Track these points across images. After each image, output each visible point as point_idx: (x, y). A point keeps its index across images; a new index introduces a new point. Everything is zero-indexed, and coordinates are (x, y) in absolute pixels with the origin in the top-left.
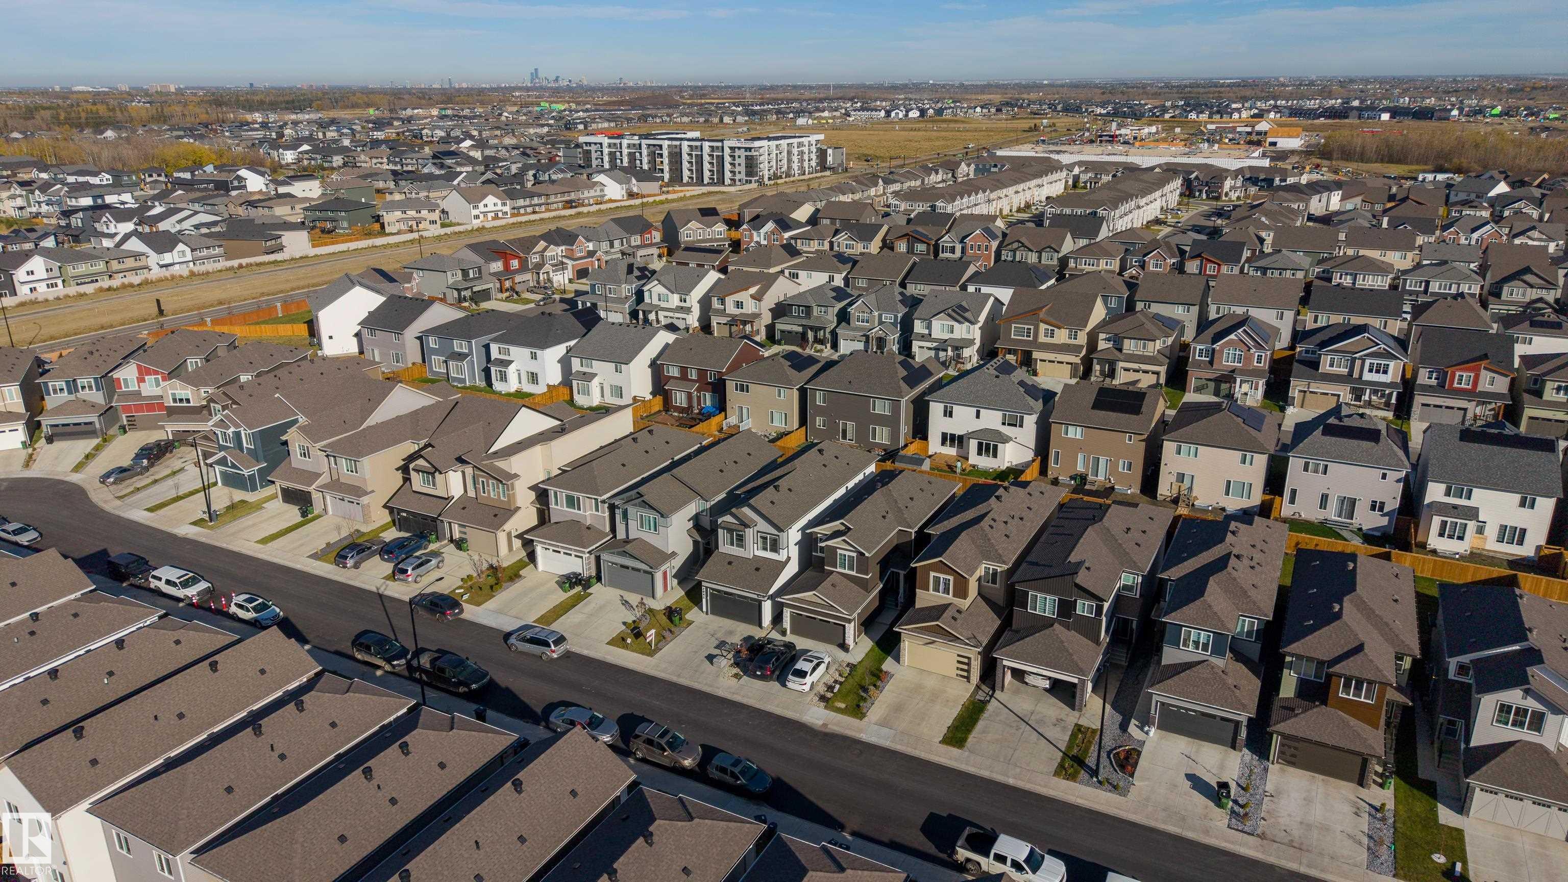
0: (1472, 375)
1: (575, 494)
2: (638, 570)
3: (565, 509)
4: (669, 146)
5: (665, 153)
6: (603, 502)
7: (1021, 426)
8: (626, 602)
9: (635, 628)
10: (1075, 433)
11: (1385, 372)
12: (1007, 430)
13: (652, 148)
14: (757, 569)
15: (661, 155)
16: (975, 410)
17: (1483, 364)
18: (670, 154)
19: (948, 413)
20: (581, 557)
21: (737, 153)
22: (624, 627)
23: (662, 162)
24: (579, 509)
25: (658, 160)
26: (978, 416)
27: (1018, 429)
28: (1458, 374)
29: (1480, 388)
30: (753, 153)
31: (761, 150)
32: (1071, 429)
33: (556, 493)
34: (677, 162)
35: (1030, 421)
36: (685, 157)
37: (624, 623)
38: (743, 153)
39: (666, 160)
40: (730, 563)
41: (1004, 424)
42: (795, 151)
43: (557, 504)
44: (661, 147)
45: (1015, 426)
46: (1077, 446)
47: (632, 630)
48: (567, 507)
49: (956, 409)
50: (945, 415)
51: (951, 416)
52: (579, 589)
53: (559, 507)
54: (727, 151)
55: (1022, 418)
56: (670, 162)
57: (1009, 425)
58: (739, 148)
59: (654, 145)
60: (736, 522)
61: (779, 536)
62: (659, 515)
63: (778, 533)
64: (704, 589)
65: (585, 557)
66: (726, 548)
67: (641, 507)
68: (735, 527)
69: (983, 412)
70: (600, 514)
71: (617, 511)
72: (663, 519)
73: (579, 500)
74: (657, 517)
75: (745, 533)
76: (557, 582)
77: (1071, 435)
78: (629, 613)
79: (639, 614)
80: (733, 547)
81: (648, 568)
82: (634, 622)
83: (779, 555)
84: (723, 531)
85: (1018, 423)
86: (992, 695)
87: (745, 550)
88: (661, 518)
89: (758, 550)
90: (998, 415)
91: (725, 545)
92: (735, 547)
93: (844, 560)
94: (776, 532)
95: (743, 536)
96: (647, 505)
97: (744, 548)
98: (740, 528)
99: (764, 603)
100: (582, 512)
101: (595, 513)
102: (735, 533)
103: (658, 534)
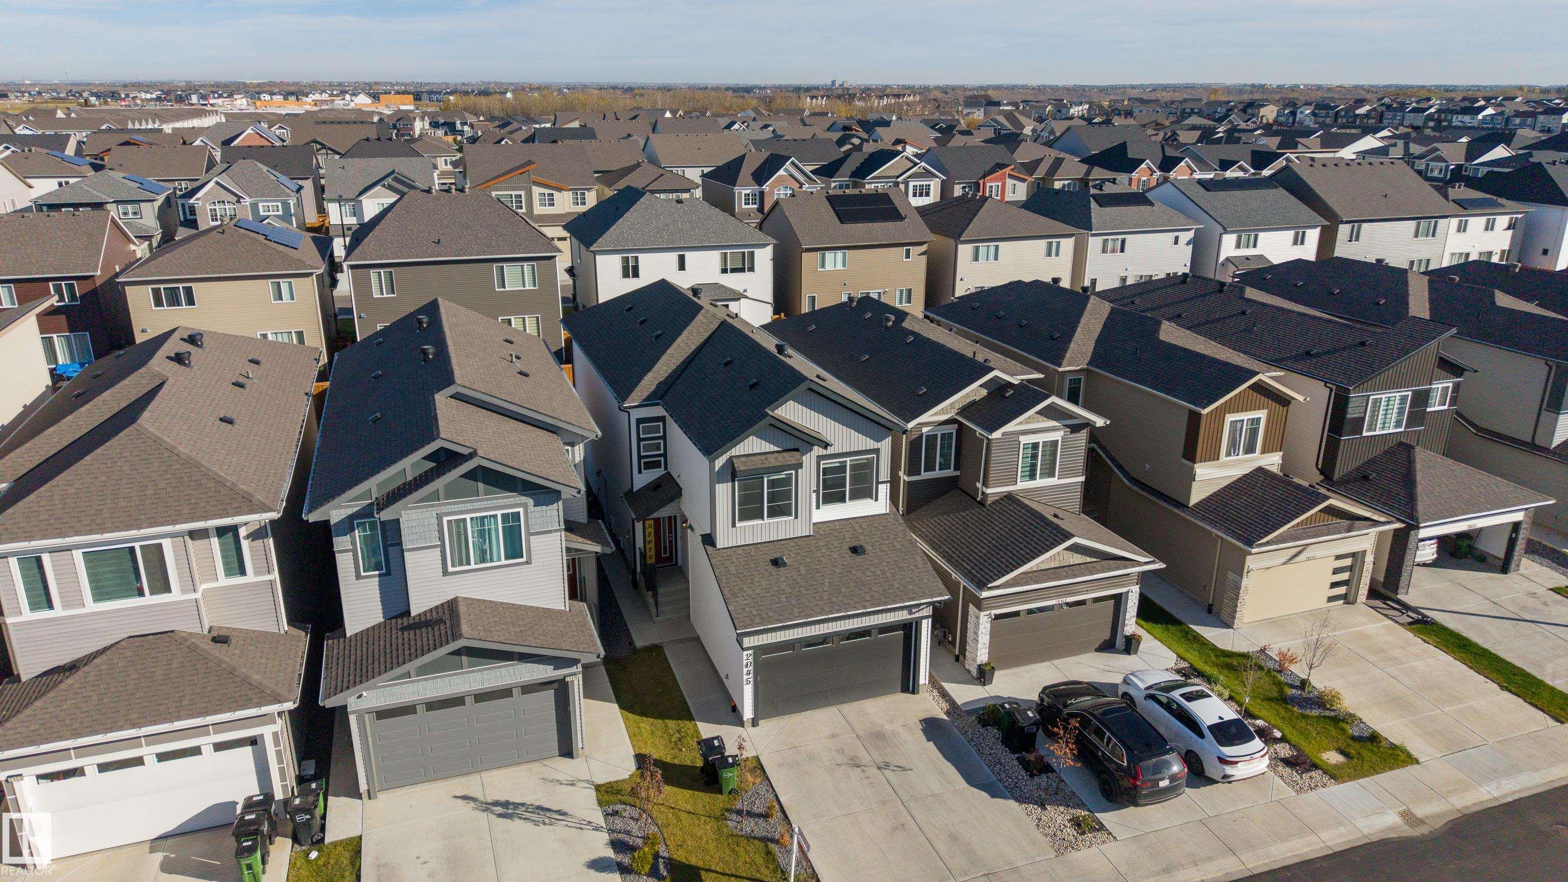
0: (1000, 184)
1: (142, 536)
2: (506, 693)
3: (91, 606)
6: (256, 535)
7: (752, 269)
10: (834, 261)
11: (928, 194)
12: (733, 281)
14: (858, 550)
16: (673, 257)
17: (1007, 170)
19: (631, 271)
20: (253, 741)
26: (682, 265)
27: (747, 275)
28: (988, 185)
29: (1007, 199)
32: (829, 256)
33: (32, 564)
35: (764, 257)
37: (600, 866)
40: (777, 562)
41: (724, 271)
43: (41, 601)
45: (742, 270)
47: (651, 874)
48: (100, 594)
49: (644, 260)
50: (626, 274)
51: (636, 274)
53: (58, 612)
55: (752, 254)
57: (734, 270)
60: (772, 446)
61: (877, 451)
62: (530, 502)
63: (876, 445)
64: (745, 658)
65: (266, 732)
66: (739, 530)
67: (452, 493)
68: (772, 461)
69: (689, 256)
70: (251, 577)
71: (341, 543)
72: (544, 507)
73: (155, 554)
74: (521, 510)
75: (793, 472)
76: (167, 867)
77: (829, 266)
78: (560, 830)
79: (598, 818)
80: (762, 522)
81: (545, 672)
82: (617, 845)
83: (876, 500)
84: (730, 484)
85: (746, 265)
86: (1406, 607)
87: (796, 517)
88: (539, 508)
89: (818, 507)
90: (714, 257)
91: (734, 525)
92: (763, 518)
93: (1034, 457)
94: (871, 444)
95: (787, 481)
96: (476, 481)
97: (790, 515)
98: (790, 458)
99: (924, 622)
100: (176, 595)
101: (224, 581)
102: (766, 480)
103: (527, 563)
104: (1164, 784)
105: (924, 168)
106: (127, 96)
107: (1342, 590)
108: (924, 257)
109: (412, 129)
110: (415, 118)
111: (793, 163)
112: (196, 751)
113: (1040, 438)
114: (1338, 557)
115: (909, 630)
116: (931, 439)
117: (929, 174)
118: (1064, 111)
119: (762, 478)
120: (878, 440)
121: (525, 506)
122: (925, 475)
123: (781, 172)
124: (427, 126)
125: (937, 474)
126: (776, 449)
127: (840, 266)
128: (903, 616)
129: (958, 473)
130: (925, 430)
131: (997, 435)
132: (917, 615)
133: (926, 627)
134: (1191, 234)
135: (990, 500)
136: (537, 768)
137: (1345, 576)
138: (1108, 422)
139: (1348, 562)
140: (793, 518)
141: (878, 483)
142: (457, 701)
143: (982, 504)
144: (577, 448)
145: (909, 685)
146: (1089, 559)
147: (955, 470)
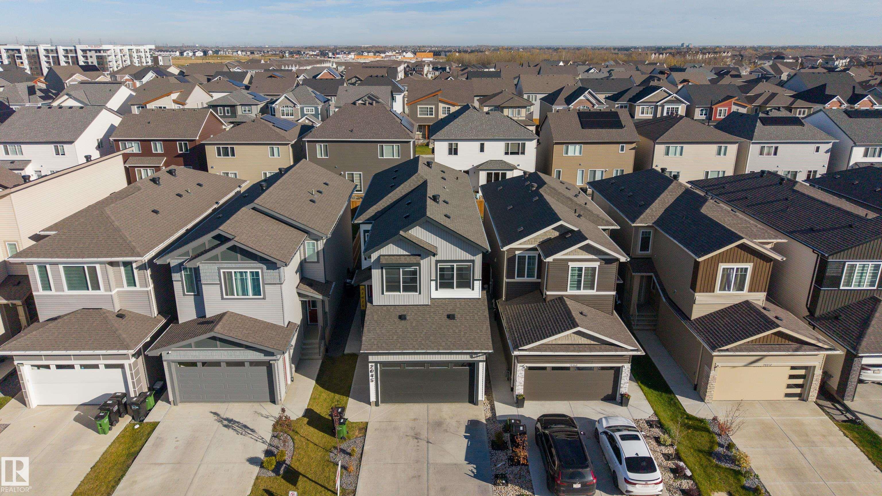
0: (727, 109)
1: (85, 262)
2: (240, 364)
3: (67, 292)
4: (27, 50)
5: (24, 55)
6: (143, 267)
7: (523, 153)
8: (230, 421)
9: (279, 464)
10: (574, 151)
12: (511, 159)
13: (11, 52)
14: (451, 317)
15: (20, 58)
16: (477, 144)
17: (733, 100)
18: (29, 56)
19: (453, 151)
20: (122, 366)
21: (89, 54)
22: (256, 469)
23: (22, 63)
24: (96, 287)
25: (18, 61)
26: (482, 149)
27: (520, 156)
28: (719, 109)
30: (102, 54)
31: (109, 53)
32: (571, 148)
33: (43, 269)
34: (36, 63)
35: (531, 147)
36: (43, 59)
37: (253, 461)
38: (93, 54)
39: (26, 62)
40: (402, 317)
41: (507, 153)
42: (135, 55)
43: (47, 286)
44: (19, 51)
45: (517, 153)
46: (577, 163)
47: (276, 471)
48: (71, 287)
49: (462, 146)
50: (450, 153)
51: (456, 153)
52: (126, 421)
53: (53, 292)
54: (80, 54)
55: (524, 145)
56: (30, 63)
57: (512, 153)
58: (90, 50)
59: (13, 50)
60: (405, 252)
61: (473, 261)
62: (265, 267)
63: (472, 258)
64: (370, 367)
65: (126, 363)
66: (386, 296)
67: (225, 257)
68: (403, 260)
69: (487, 144)
70: (138, 288)
71: (175, 276)
72: (272, 271)
73: (93, 271)
74: (260, 271)
75: (418, 268)
76: (77, 419)
77: (571, 153)
78: (247, 440)
79: (268, 437)
80: (399, 293)
81: (260, 357)
82: (268, 453)
83: (473, 289)
84: (380, 270)
85: (520, 151)
86: (848, 410)
87: (420, 293)
88: (269, 271)
89: (437, 289)
90: (502, 145)
91: (383, 293)
92: (400, 292)
93: (580, 276)
94: (469, 257)
95: (414, 273)
96: (236, 252)
97: (417, 292)
98: (414, 259)
99: (481, 364)
100: (102, 291)
101: (126, 288)
102: (401, 270)
103: (264, 298)
104: (577, 486)
105: (675, 97)
106: (304, 53)
107: (798, 391)
108: (633, 151)
109: (423, 71)
110: (425, 65)
111: (589, 92)
112: (96, 367)
113: (584, 265)
114: (793, 368)
115: (472, 367)
116: (522, 258)
117: (678, 101)
118: (831, 63)
119: (400, 269)
120: (474, 255)
121: (262, 269)
122: (517, 279)
123: (582, 97)
124: (431, 70)
125: (526, 279)
126: (407, 253)
127: (577, 154)
128: (467, 358)
129: (539, 280)
130: (517, 252)
131: (550, 259)
132: (475, 359)
133: (482, 368)
134: (830, 146)
135: (548, 299)
136: (256, 406)
137: (800, 381)
138: (628, 260)
139: (802, 372)
140: (418, 293)
141: (474, 280)
142: (217, 364)
143: (545, 300)
144: (319, 242)
145: (473, 400)
146: (592, 342)
147: (537, 278)
